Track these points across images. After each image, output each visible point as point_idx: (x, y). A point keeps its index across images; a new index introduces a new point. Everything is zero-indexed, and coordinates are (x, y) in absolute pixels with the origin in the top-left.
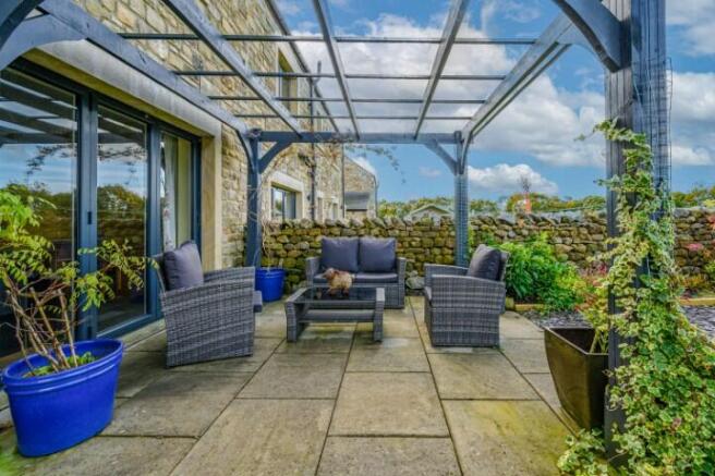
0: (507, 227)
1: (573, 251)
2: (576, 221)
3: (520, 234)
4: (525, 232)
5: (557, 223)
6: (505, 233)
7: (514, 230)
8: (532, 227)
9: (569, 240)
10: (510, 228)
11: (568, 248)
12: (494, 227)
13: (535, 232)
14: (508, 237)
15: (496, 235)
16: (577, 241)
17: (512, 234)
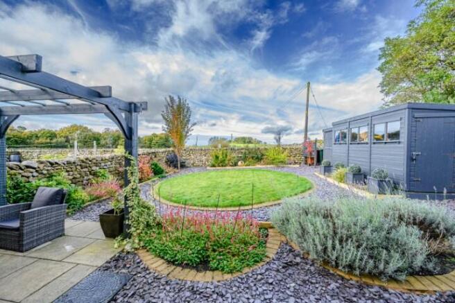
0: (31, 170)
1: (74, 178)
2: (74, 163)
3: (42, 174)
4: (45, 172)
5: (64, 164)
6: (30, 174)
7: (37, 171)
8: (49, 168)
9: (71, 173)
10: (34, 170)
11: (71, 177)
12: (21, 171)
13: (52, 171)
14: (33, 176)
15: (23, 176)
16: (76, 173)
17: (35, 174)
